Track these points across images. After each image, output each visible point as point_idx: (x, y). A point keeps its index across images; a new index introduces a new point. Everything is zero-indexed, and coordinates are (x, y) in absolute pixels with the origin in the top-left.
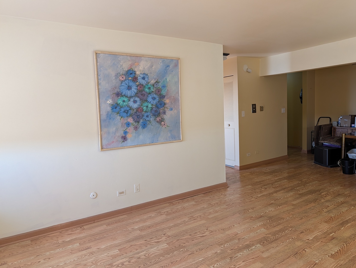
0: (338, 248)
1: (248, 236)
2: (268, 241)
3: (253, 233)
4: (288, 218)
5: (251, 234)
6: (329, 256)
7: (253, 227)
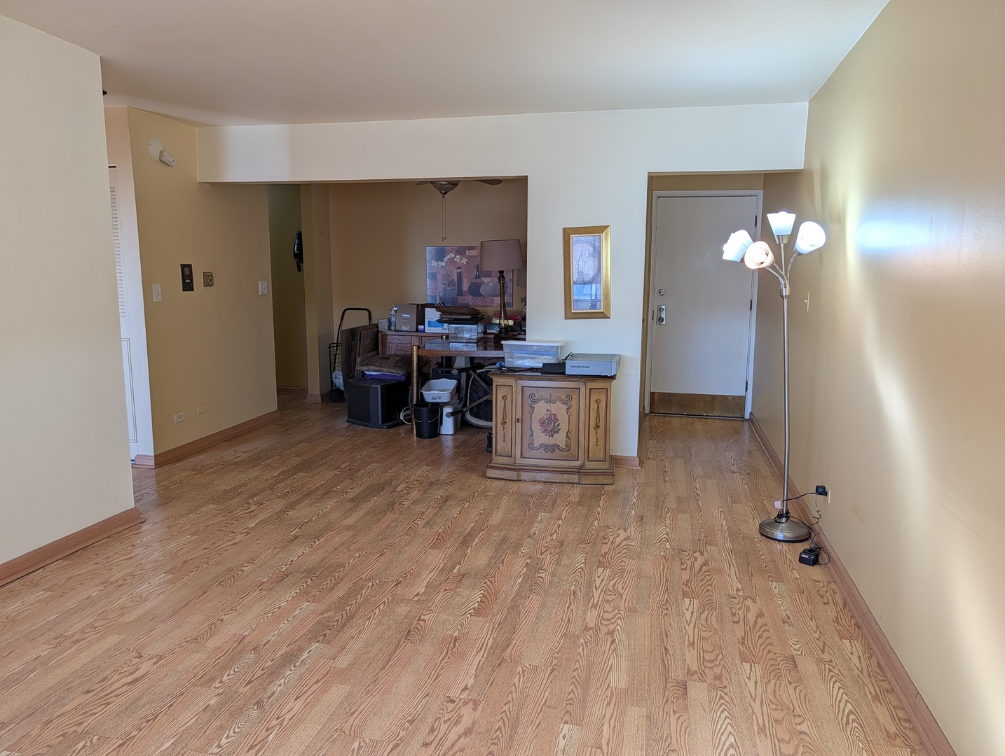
0: (479, 593)
1: (276, 632)
2: (332, 627)
3: (286, 622)
4: (352, 560)
5: (282, 626)
6: (470, 614)
7: (279, 608)
